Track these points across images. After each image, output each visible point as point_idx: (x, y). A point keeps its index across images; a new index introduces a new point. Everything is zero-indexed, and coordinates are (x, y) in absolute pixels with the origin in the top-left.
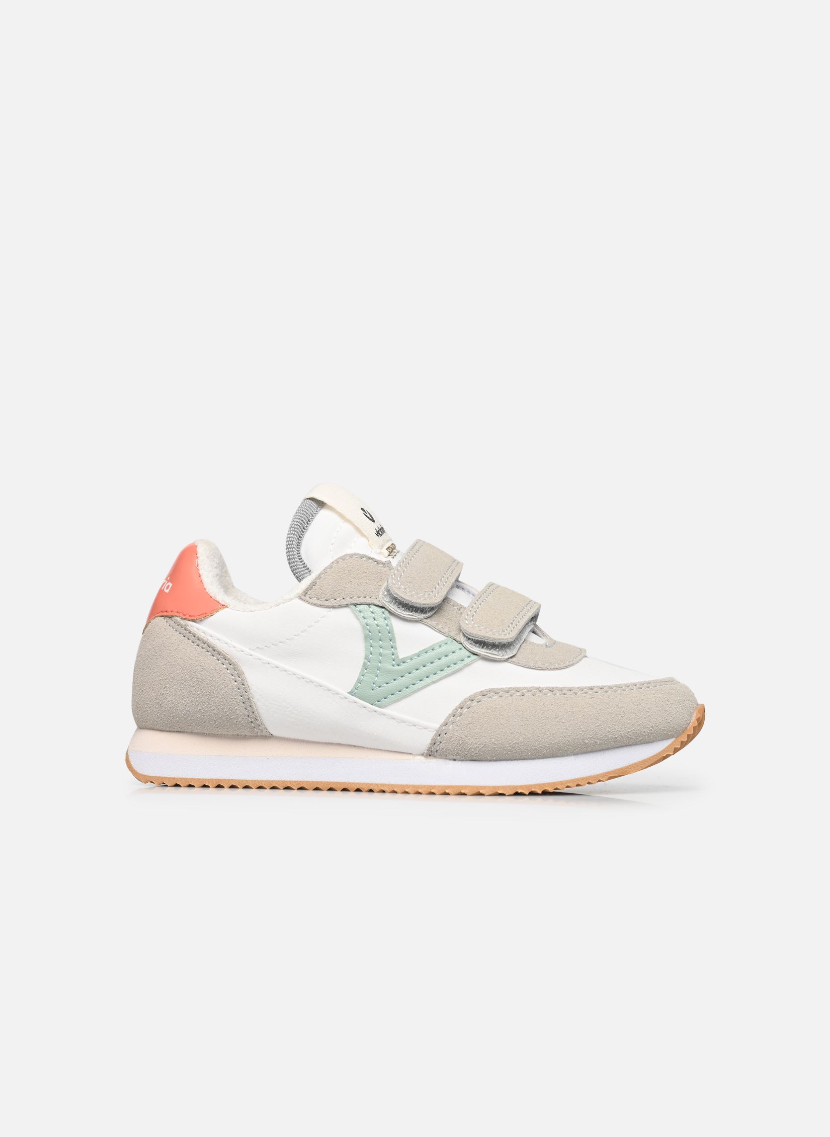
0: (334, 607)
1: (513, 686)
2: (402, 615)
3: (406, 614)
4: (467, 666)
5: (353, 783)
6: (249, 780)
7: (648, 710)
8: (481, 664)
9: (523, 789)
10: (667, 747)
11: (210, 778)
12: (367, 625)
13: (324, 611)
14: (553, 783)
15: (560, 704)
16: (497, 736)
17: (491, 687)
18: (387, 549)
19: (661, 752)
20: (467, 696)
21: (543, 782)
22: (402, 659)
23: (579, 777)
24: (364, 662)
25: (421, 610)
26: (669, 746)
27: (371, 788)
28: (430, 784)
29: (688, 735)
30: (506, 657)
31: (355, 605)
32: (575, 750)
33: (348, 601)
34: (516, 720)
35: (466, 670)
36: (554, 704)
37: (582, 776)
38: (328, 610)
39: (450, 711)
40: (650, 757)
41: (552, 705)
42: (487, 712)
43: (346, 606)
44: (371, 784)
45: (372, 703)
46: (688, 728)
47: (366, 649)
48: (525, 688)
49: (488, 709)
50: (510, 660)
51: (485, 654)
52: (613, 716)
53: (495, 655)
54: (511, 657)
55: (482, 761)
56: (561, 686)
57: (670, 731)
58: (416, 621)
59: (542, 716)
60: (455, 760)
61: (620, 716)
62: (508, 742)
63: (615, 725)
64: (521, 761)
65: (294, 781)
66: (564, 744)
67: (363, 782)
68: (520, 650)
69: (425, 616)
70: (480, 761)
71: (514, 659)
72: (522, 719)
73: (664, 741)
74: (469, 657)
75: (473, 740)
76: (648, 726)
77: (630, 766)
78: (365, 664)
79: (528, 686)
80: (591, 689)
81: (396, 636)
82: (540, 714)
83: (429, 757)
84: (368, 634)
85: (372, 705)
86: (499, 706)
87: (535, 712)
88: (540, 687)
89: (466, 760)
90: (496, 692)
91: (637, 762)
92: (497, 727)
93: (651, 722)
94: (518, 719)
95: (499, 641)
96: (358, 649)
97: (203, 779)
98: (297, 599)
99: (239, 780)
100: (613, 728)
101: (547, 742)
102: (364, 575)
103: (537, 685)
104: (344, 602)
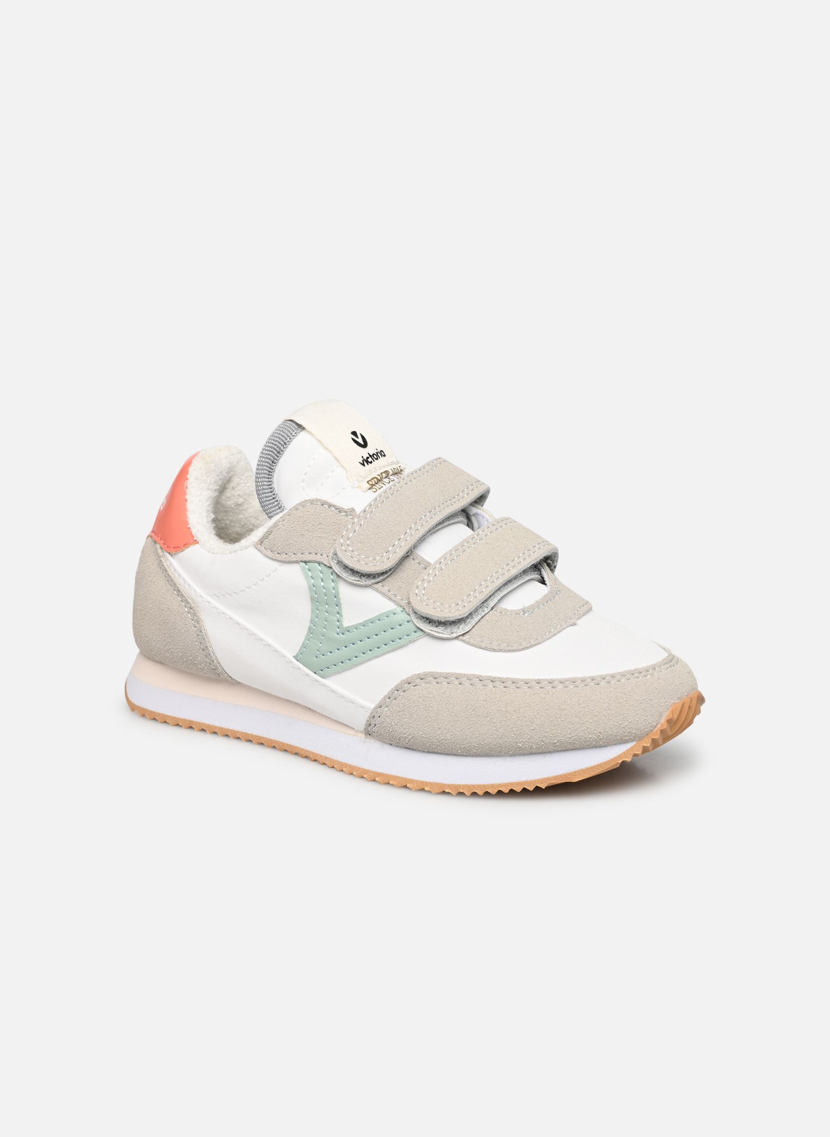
0: (285, 562)
1: (453, 671)
2: (348, 579)
3: (353, 579)
4: (412, 642)
5: (303, 750)
6: (217, 727)
7: (596, 714)
8: (425, 642)
9: (451, 789)
10: (624, 752)
11: (183, 718)
12: (314, 586)
13: (275, 565)
14: (483, 785)
15: (495, 700)
16: (425, 729)
17: (429, 670)
18: (368, 482)
19: (616, 758)
20: (404, 678)
21: (472, 784)
22: (346, 627)
23: (513, 781)
24: (309, 626)
25: (369, 576)
26: (627, 751)
27: (317, 758)
28: (365, 768)
29: (653, 739)
30: (455, 635)
31: (306, 562)
32: (509, 751)
33: (300, 557)
34: (445, 715)
35: (411, 646)
36: (488, 700)
37: (516, 781)
38: (280, 564)
39: (385, 692)
40: (601, 764)
41: (486, 700)
42: (418, 701)
43: (297, 562)
44: (317, 754)
45: (315, 671)
46: (654, 731)
47: (313, 612)
48: (465, 675)
49: (420, 698)
50: (461, 637)
51: (429, 631)
52: (551, 720)
53: (439, 633)
54: (463, 635)
55: (416, 750)
56: (505, 676)
57: (626, 736)
58: (366, 586)
59: (473, 713)
60: (391, 744)
61: (560, 720)
62: (435, 737)
63: (553, 730)
64: (453, 756)
65: (255, 736)
66: (495, 745)
67: (311, 750)
68: (479, 623)
69: (373, 581)
70: (413, 749)
71: (466, 637)
72: (451, 714)
73: (621, 745)
74: (415, 632)
75: (402, 729)
76: (595, 732)
77: (575, 772)
78: (310, 628)
79: (468, 673)
80: (538, 683)
81: (342, 601)
82: (470, 711)
83: (369, 736)
84: (314, 597)
85: (315, 673)
86: (432, 696)
87: (466, 708)
88: (480, 676)
89: (401, 747)
90: (435, 676)
91: (584, 768)
92: (425, 719)
93: (598, 728)
94: (447, 713)
95: (445, 619)
96: (304, 611)
97: (177, 718)
98: (253, 547)
99: (209, 725)
100: (550, 733)
101: (476, 742)
102: (319, 527)
103: (478, 673)
104: (294, 558)
